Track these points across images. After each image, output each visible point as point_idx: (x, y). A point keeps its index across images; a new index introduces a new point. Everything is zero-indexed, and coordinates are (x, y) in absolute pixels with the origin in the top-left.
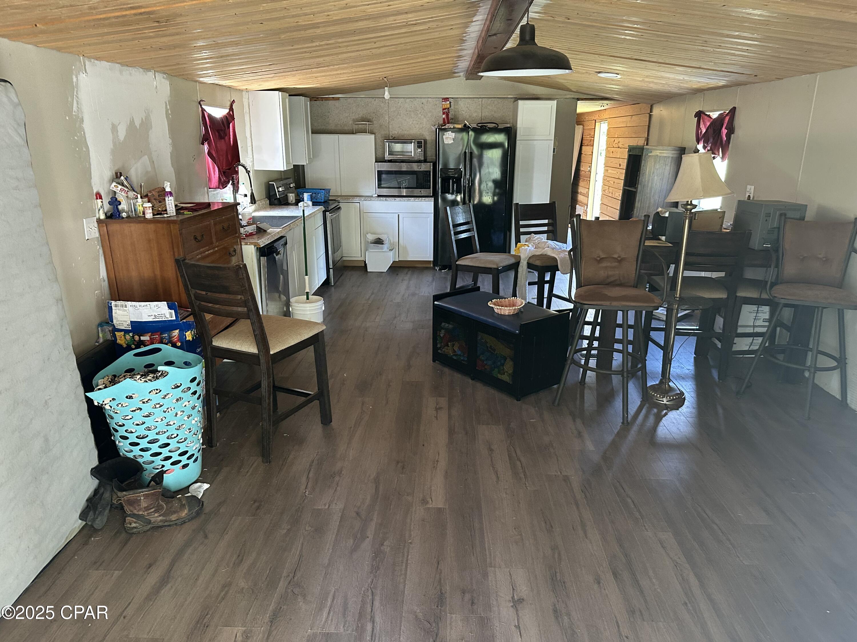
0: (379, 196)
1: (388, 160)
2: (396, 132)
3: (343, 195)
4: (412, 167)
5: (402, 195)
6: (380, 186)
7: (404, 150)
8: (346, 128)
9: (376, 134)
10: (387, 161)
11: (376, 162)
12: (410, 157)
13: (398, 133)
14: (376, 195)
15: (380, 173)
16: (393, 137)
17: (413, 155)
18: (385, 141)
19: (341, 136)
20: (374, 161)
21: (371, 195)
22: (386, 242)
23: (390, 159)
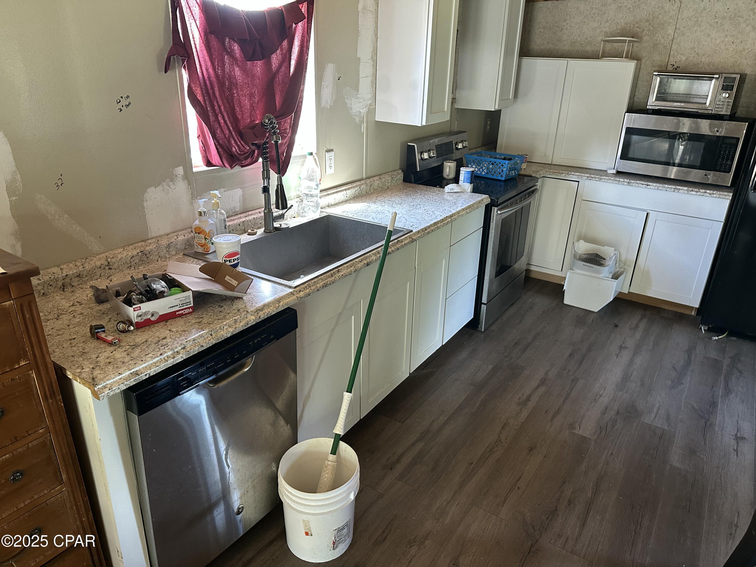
0: (619, 173)
1: (653, 110)
2: (683, 58)
3: (554, 163)
4: (698, 127)
5: (668, 177)
6: (625, 156)
7: (693, 93)
8: (589, 48)
9: (643, 61)
10: (651, 112)
11: (628, 111)
12: (701, 106)
13: (687, 59)
14: (614, 171)
15: (630, 131)
16: (675, 67)
17: (708, 104)
18: (655, 73)
19: (572, 62)
20: (625, 109)
21: (606, 169)
22: (610, 263)
23: (657, 108)
